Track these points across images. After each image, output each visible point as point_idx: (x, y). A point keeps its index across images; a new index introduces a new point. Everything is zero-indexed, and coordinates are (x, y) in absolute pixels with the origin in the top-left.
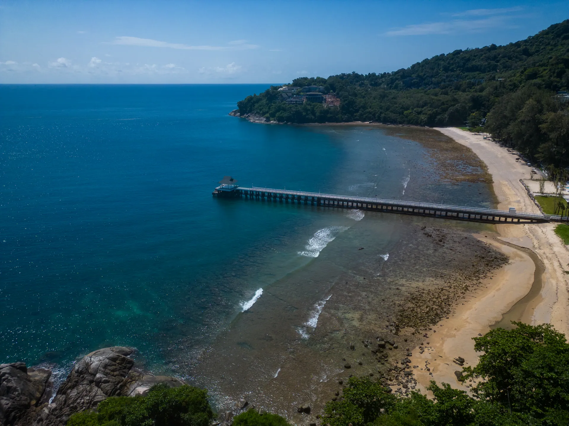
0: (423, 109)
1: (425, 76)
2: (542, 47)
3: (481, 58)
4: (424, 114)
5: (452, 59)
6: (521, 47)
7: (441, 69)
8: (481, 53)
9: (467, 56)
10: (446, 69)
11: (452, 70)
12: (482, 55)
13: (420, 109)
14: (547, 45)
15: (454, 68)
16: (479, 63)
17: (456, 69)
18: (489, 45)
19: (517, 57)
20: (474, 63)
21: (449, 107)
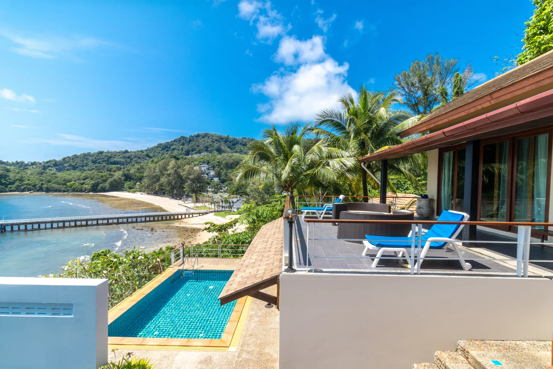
0: (85, 181)
1: (77, 166)
2: (156, 154)
3: (120, 157)
4: (86, 184)
5: (98, 156)
6: (145, 153)
7: (90, 162)
8: (119, 154)
9: (109, 155)
10: (94, 162)
11: (99, 163)
12: (120, 155)
13: (82, 181)
14: (158, 153)
15: (101, 162)
16: (119, 160)
17: (102, 162)
18: (124, 150)
19: (143, 158)
20: (115, 159)
21: (108, 179)
